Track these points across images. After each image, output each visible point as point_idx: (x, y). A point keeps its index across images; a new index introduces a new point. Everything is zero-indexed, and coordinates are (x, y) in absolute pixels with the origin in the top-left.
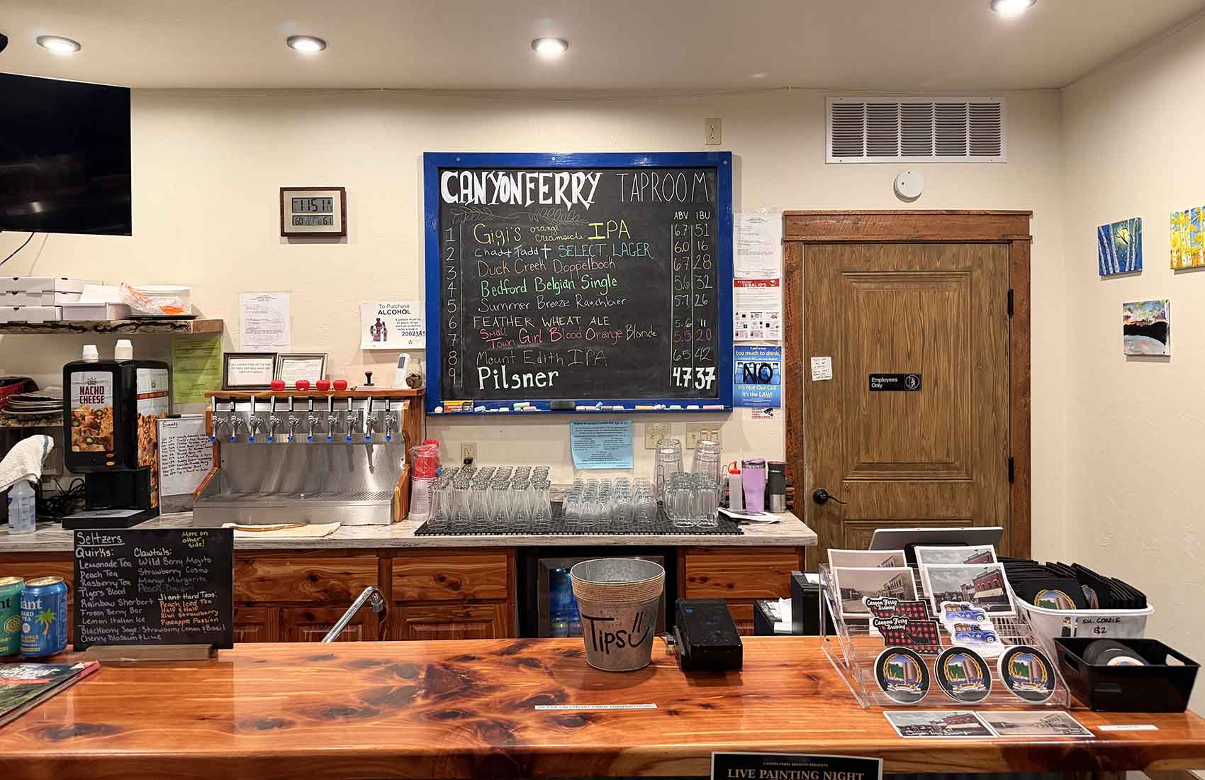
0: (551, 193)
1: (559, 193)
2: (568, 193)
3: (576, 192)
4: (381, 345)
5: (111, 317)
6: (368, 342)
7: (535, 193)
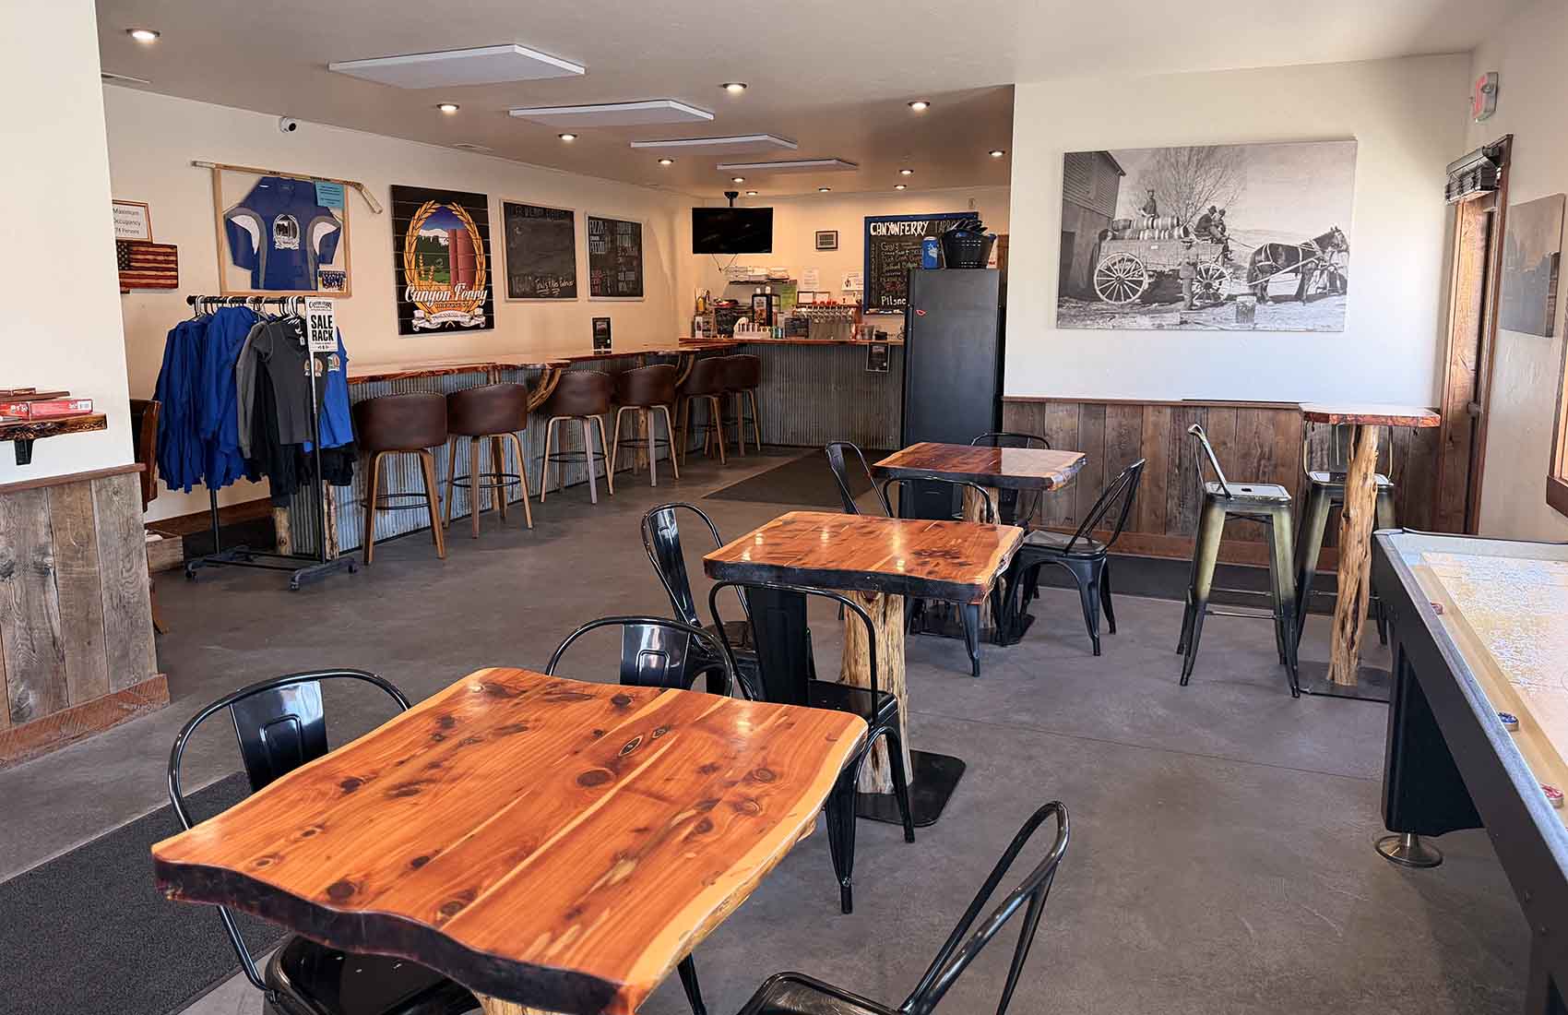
0: (910, 230)
1: (913, 229)
2: (916, 230)
3: (919, 229)
4: (848, 289)
5: (763, 279)
6: (844, 288)
7: (904, 231)
